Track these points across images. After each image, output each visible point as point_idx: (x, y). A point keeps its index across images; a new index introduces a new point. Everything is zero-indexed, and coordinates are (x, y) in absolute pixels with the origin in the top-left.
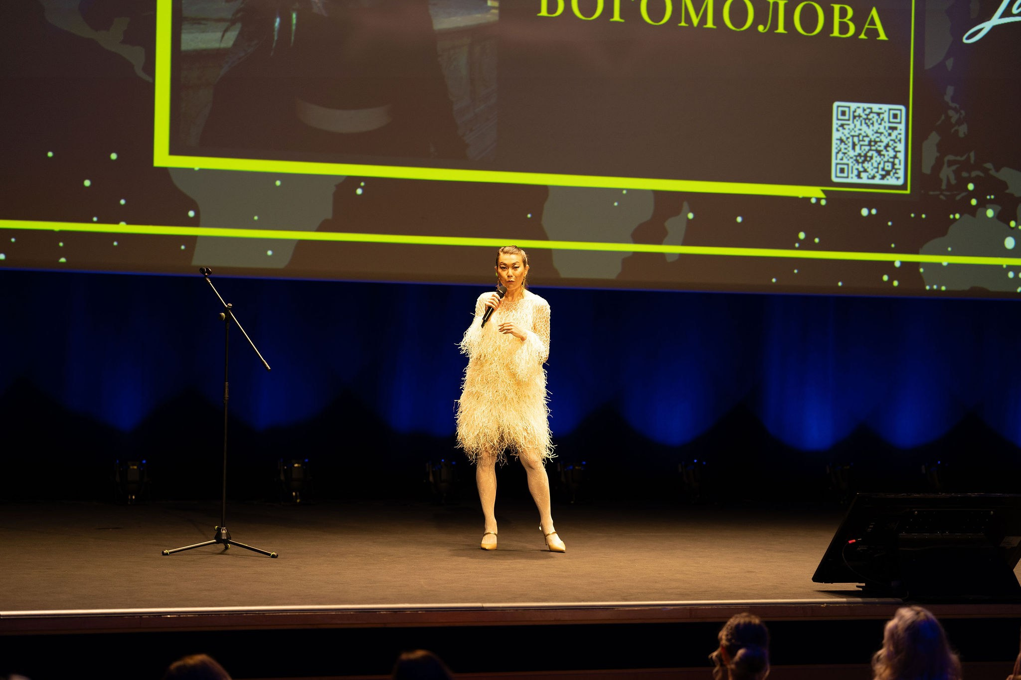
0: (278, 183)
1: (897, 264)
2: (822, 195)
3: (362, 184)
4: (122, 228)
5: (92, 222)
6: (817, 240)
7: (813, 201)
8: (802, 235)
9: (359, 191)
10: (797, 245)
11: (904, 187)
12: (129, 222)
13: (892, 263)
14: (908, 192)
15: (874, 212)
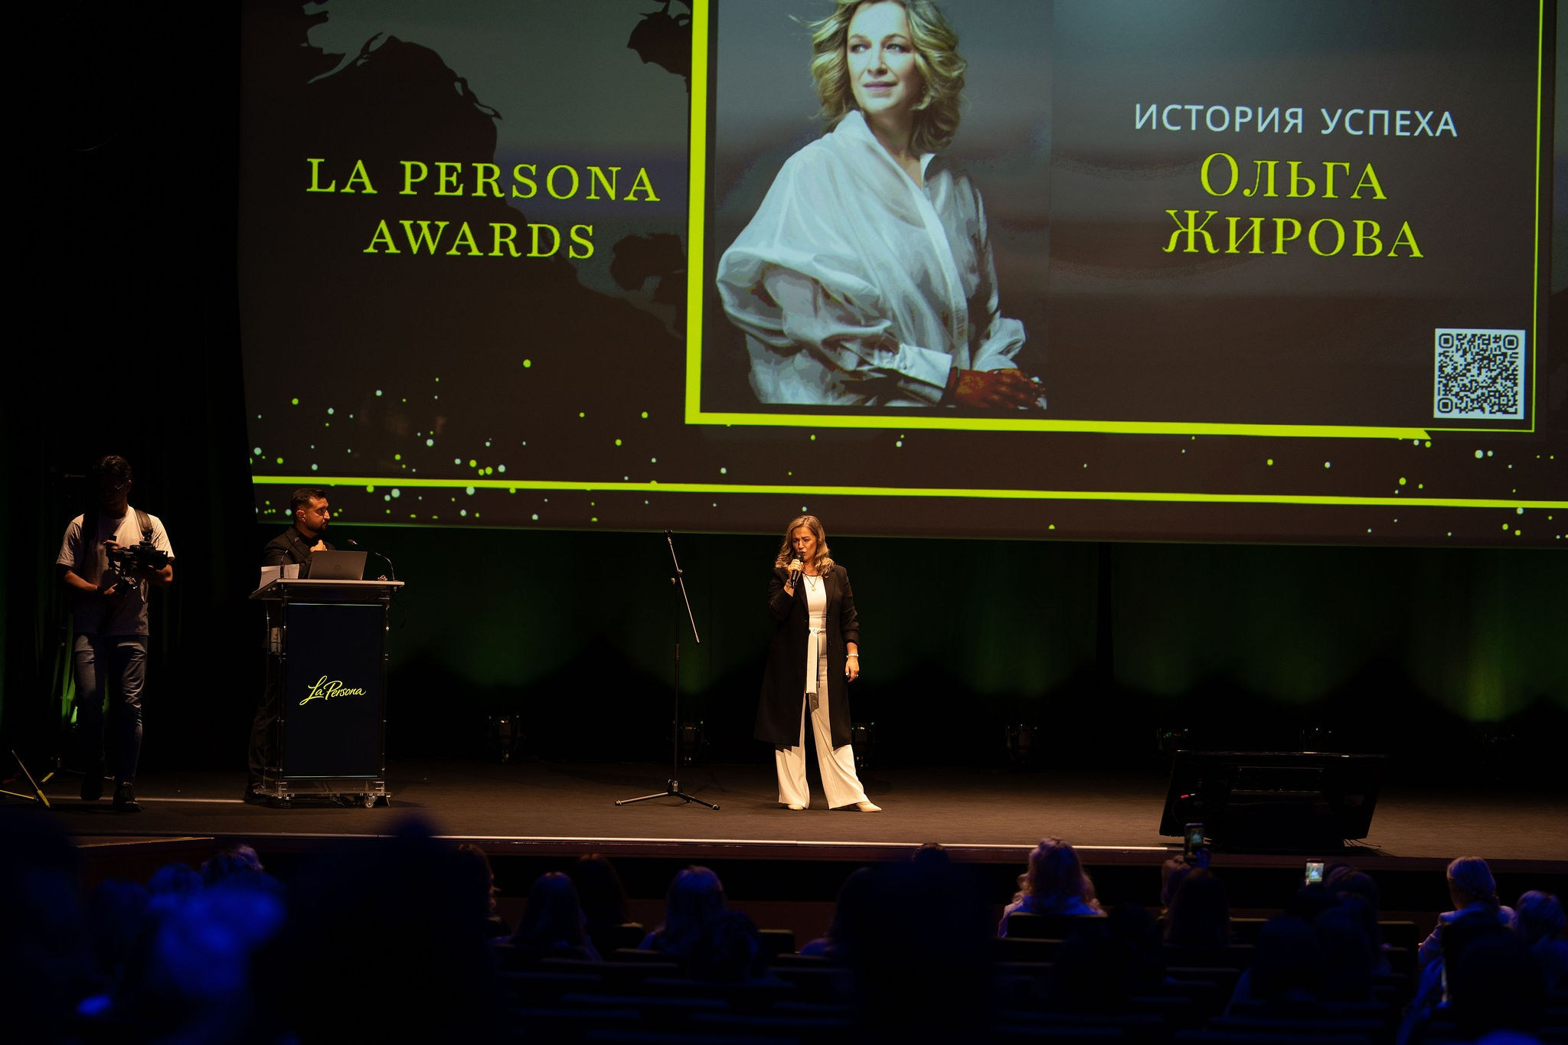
0: (813, 437)
1: (1520, 511)
2: (1428, 438)
3: (902, 436)
4: (654, 486)
5: (624, 481)
6: (1421, 486)
7: (1416, 443)
8: (1403, 481)
9: (899, 444)
10: (1397, 492)
11: (1525, 423)
12: (660, 481)
13: (1515, 509)
14: (1533, 431)
15: (1490, 454)
